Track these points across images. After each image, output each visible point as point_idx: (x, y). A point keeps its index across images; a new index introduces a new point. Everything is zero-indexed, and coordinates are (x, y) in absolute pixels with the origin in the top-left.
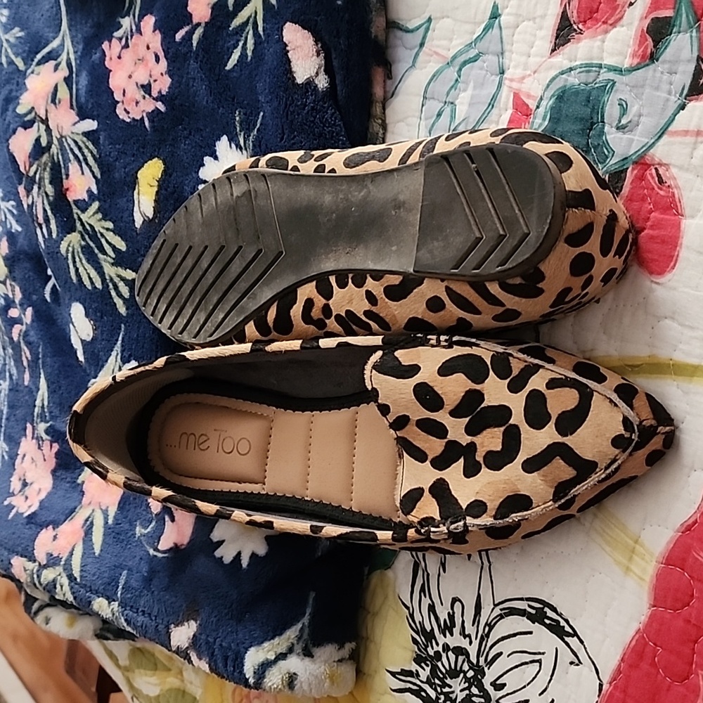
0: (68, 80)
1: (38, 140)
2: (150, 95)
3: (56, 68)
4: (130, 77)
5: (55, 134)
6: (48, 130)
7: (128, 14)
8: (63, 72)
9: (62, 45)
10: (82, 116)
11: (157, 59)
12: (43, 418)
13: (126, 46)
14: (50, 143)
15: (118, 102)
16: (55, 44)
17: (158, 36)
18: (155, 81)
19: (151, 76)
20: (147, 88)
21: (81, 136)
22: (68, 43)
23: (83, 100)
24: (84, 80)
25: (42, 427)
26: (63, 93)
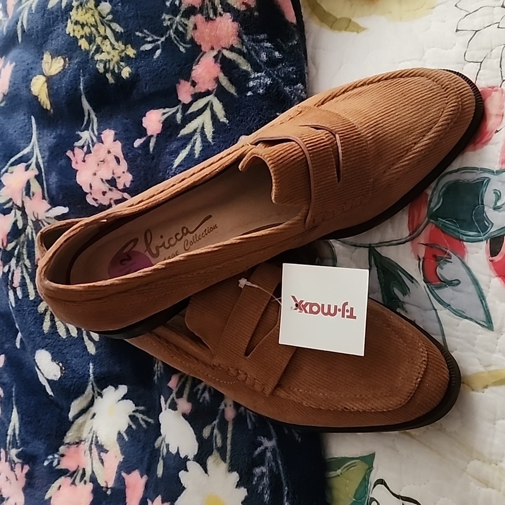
0: (38, 178)
1: (15, 223)
2: (116, 187)
3: (27, 168)
4: (95, 174)
5: (31, 217)
6: (24, 215)
7: (86, 128)
8: (33, 172)
9: (32, 152)
10: (54, 203)
11: (118, 161)
12: (14, 444)
13: (89, 152)
14: (25, 225)
15: (87, 194)
16: (25, 151)
17: (119, 144)
18: (119, 177)
19: (113, 174)
20: (112, 182)
21: (54, 219)
22: (37, 151)
23: (54, 193)
24: (54, 178)
25: (14, 452)
26: (35, 187)
